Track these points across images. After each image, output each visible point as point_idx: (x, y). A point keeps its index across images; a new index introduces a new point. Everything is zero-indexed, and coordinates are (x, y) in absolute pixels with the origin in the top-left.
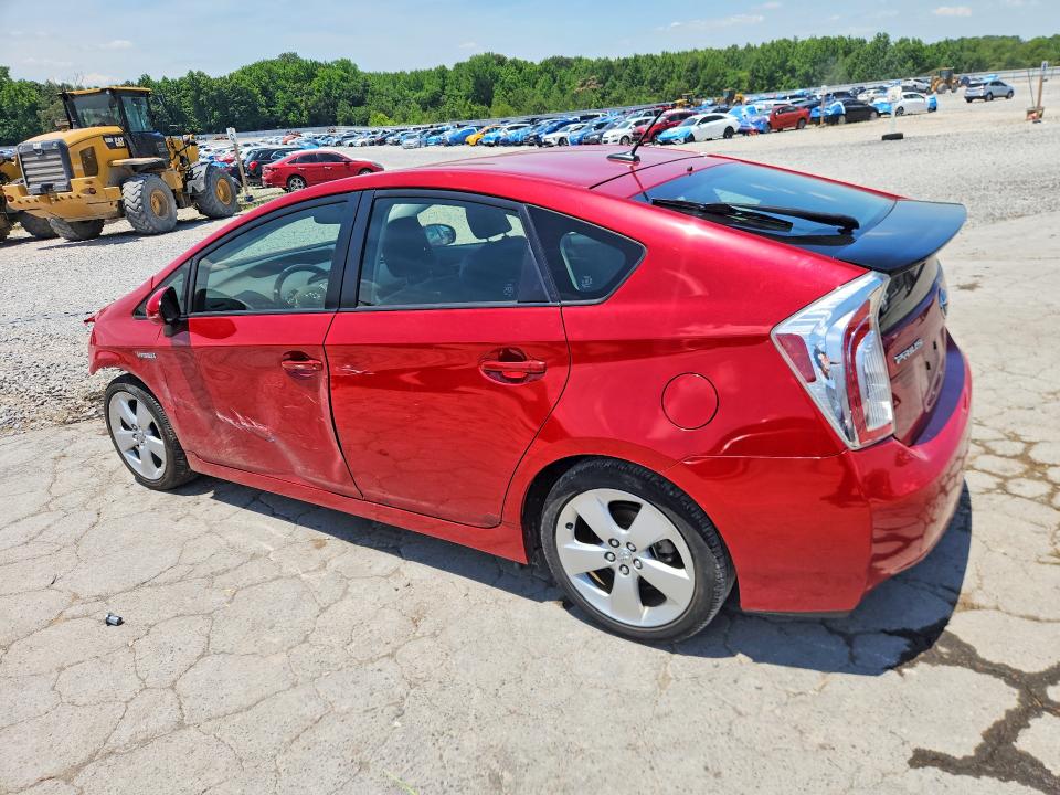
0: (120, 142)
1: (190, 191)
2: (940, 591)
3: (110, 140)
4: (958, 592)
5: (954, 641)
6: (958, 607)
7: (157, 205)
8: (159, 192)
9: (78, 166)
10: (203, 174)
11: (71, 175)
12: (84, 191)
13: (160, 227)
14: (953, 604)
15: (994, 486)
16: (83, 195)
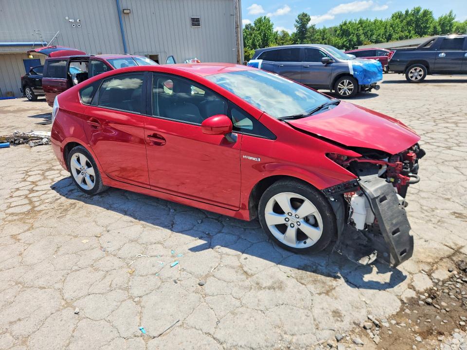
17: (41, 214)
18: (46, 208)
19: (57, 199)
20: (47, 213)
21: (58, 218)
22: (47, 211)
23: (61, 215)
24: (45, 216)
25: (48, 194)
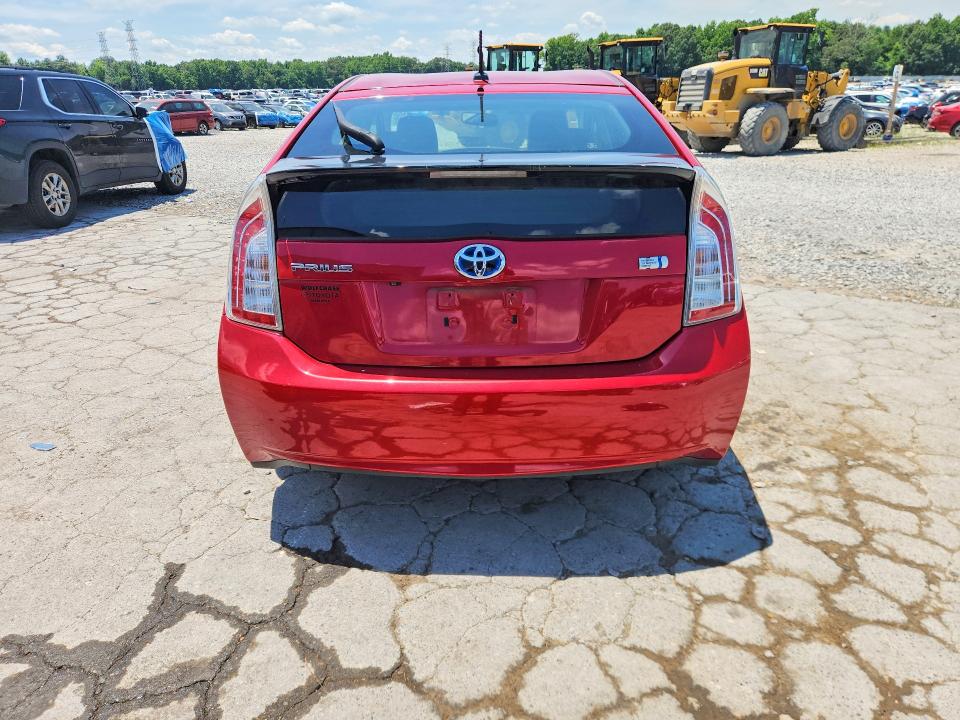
0: (764, 73)
1: (814, 122)
3: (755, 71)
7: (769, 131)
8: (776, 120)
9: (715, 91)
10: (832, 108)
11: (707, 97)
12: (709, 112)
13: (761, 151)
16: (707, 115)
17: (822, 437)
18: (808, 450)
19: (769, 467)
20: (806, 431)
21: (786, 406)
22: (806, 438)
23: (778, 410)
24: (813, 423)
25: (788, 507)
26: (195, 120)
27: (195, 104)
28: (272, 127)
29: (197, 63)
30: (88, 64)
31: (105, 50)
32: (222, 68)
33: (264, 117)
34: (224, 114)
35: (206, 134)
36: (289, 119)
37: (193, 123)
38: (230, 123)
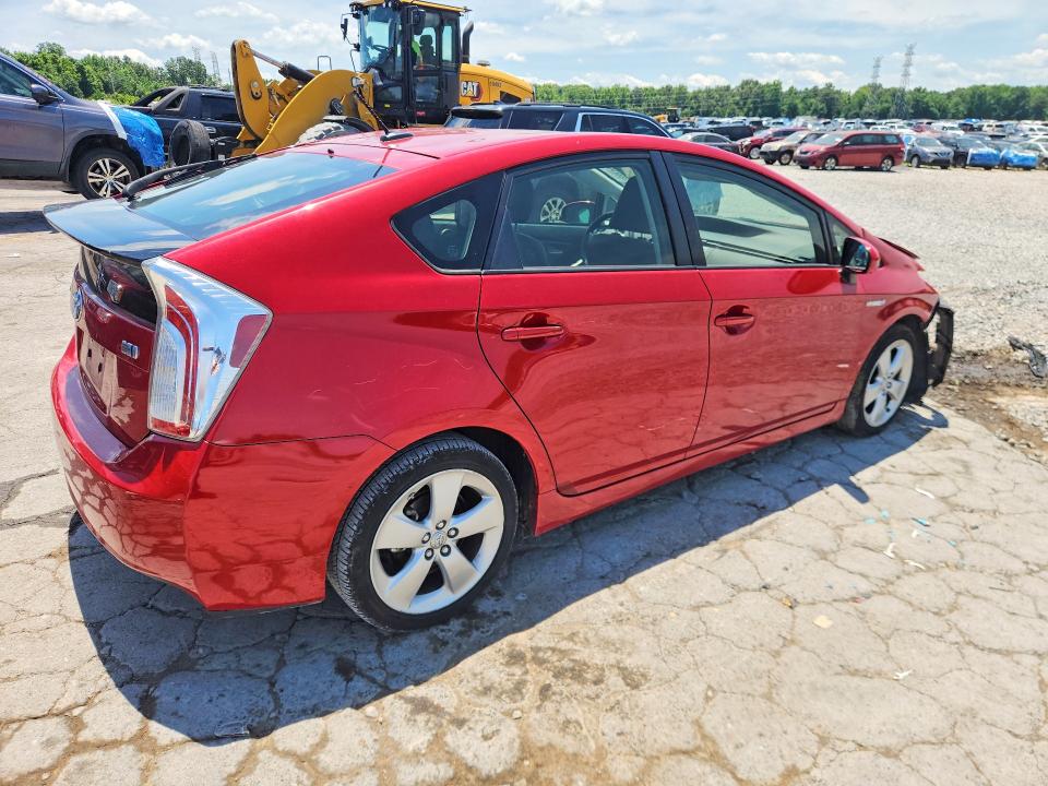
2: (88, 551)
4: (71, 559)
5: (59, 524)
6: (67, 550)
14: (71, 549)
15: (88, 717)
26: (880, 155)
27: (888, 138)
28: (988, 168)
29: (975, 89)
30: (853, 92)
31: (876, 76)
32: (1005, 95)
33: (980, 155)
34: (927, 150)
35: (889, 171)
36: (1015, 161)
37: (876, 157)
38: (930, 161)
